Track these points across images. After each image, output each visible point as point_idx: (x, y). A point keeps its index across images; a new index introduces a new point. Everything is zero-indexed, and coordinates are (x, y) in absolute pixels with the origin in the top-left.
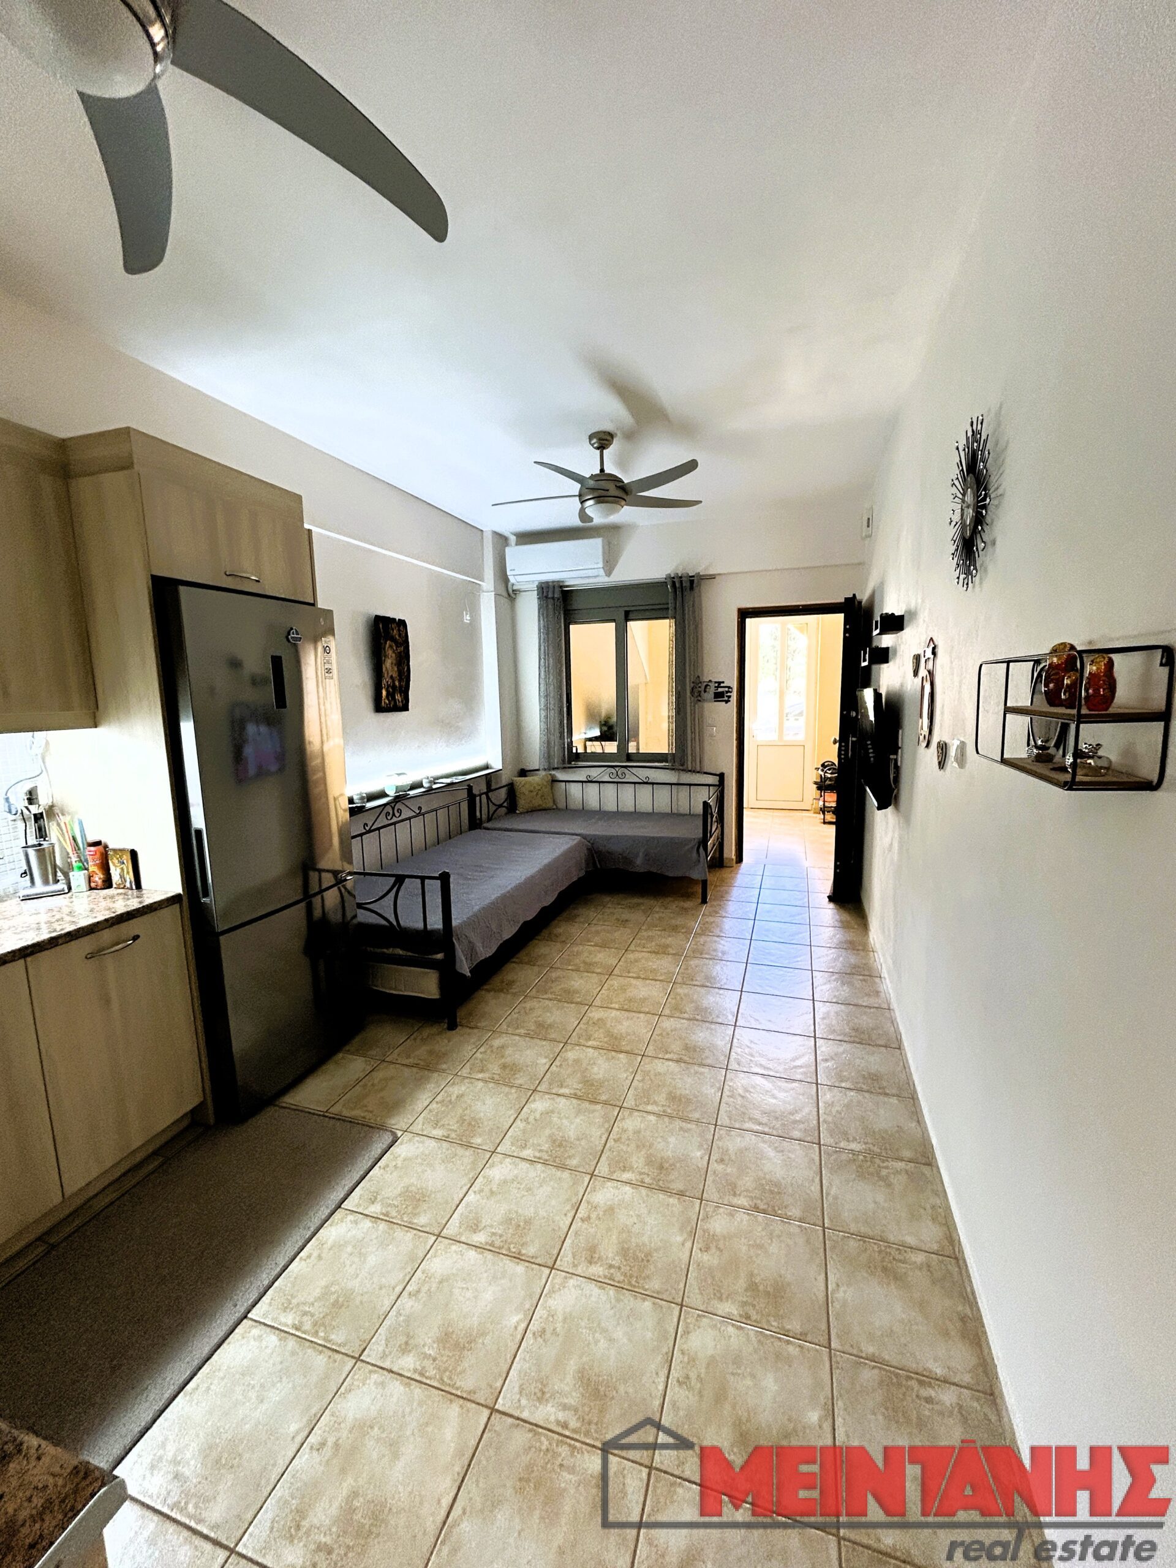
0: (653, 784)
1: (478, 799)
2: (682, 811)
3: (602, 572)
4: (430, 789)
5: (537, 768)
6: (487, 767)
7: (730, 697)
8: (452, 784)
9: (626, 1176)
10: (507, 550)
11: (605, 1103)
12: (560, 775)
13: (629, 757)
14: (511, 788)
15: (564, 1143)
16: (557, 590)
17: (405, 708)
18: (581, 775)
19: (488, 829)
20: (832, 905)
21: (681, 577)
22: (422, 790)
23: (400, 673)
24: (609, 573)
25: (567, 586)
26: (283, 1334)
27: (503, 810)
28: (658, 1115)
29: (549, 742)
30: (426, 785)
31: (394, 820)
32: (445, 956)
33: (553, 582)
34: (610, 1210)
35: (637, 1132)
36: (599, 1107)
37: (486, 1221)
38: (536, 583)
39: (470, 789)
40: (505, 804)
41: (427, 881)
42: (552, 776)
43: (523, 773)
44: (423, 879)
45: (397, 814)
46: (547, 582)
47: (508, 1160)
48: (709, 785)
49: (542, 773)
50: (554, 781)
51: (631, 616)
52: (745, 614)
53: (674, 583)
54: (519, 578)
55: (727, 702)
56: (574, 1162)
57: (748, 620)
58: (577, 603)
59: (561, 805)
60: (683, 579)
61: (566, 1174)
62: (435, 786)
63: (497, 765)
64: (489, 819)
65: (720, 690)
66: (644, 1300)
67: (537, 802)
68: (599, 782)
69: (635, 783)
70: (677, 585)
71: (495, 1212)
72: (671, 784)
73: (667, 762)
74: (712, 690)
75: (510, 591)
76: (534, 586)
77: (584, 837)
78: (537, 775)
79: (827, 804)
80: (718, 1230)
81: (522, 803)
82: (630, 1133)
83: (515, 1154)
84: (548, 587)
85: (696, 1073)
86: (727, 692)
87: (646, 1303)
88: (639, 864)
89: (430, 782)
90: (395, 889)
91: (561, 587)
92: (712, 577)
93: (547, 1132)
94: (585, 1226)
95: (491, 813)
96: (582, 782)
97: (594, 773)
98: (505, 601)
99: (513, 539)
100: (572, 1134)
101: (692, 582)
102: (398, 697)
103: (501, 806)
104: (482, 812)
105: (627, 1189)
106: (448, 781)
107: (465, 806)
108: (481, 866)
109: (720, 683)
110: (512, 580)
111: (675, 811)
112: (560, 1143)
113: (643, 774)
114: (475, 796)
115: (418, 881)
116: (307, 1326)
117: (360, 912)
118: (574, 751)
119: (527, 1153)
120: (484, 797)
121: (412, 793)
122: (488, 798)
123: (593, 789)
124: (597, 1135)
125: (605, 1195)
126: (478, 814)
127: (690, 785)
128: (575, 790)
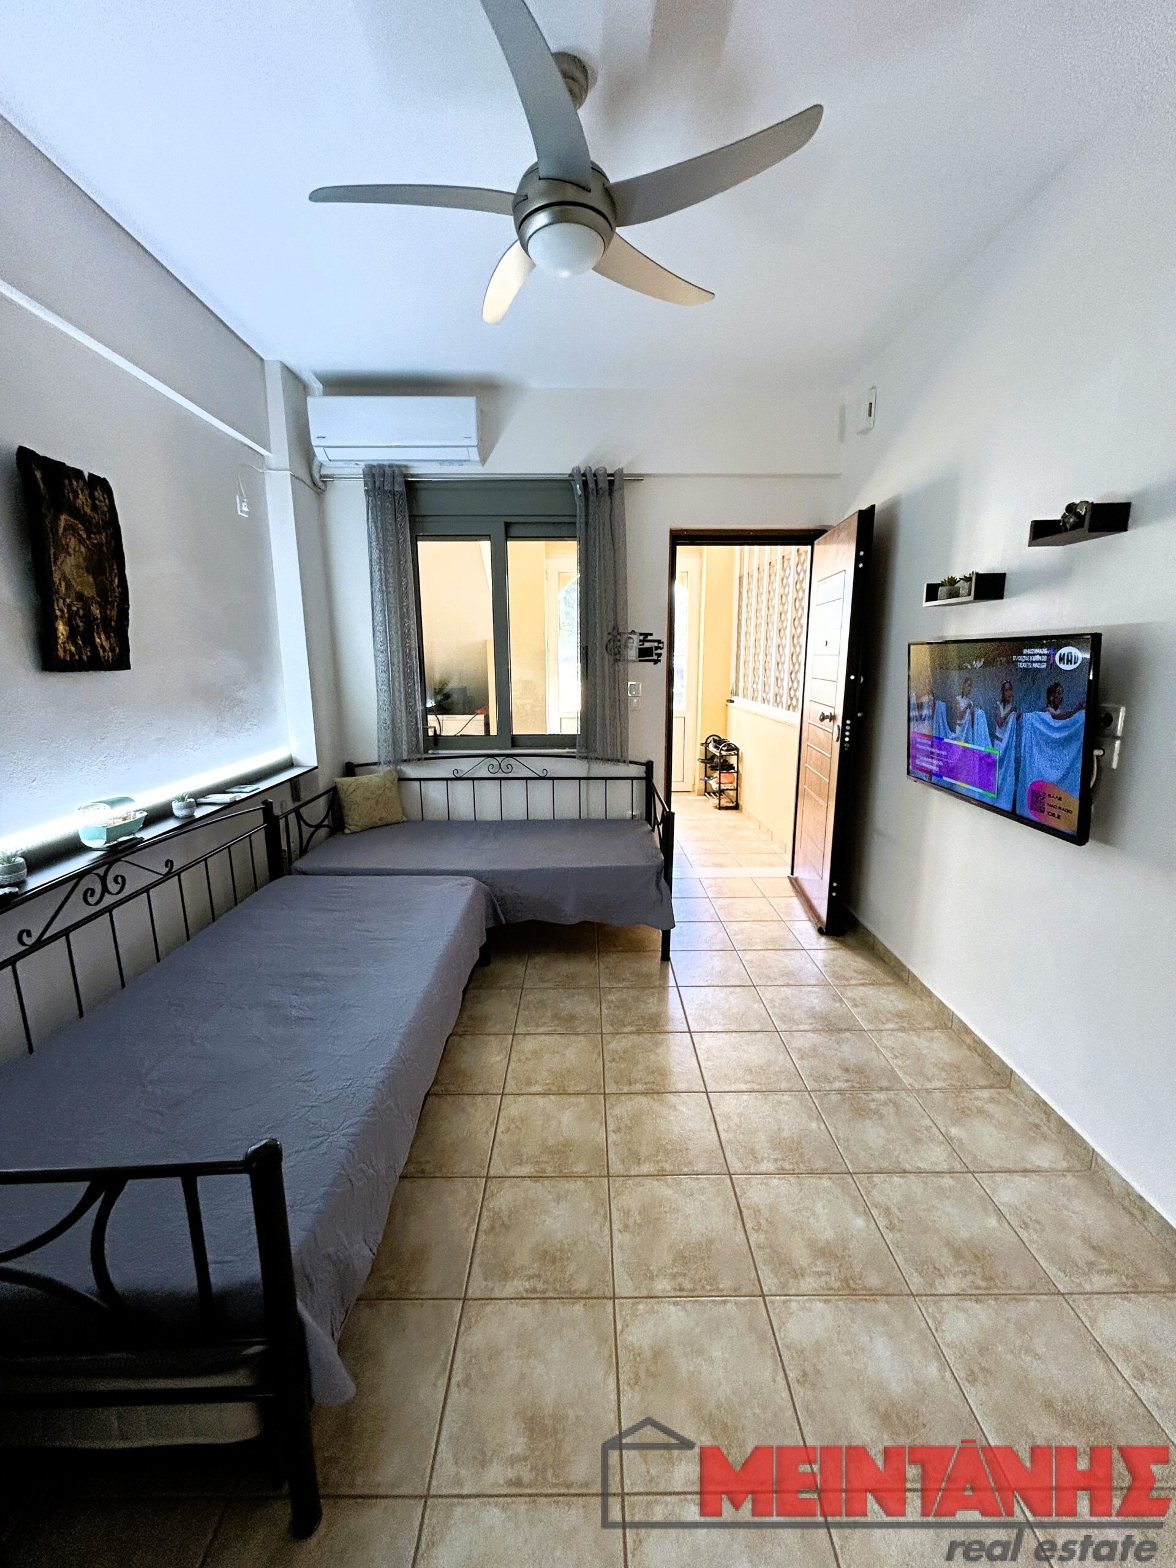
1: (282, 822)
2: (593, 816)
3: (474, 454)
4: (189, 822)
5: (375, 759)
6: (290, 764)
7: (659, 655)
8: (234, 803)
10: (310, 400)
12: (411, 771)
13: (515, 741)
14: (333, 794)
16: (400, 479)
17: (122, 662)
18: (443, 769)
21: (584, 475)
22: (171, 824)
24: (484, 460)
25: (413, 476)
27: (323, 832)
29: (393, 721)
30: (178, 810)
31: (108, 900)
33: (391, 466)
38: (362, 465)
39: (268, 808)
40: (326, 823)
41: (201, 1181)
42: (399, 772)
43: (350, 769)
44: (189, 1174)
45: (113, 887)
46: (381, 467)
49: (383, 769)
50: (403, 779)
51: (514, 531)
52: (680, 538)
53: (585, 484)
54: (333, 454)
55: (656, 662)
58: (427, 503)
59: (415, 814)
60: (600, 478)
62: (199, 813)
63: (309, 759)
64: (303, 851)
65: (647, 645)
67: (381, 814)
68: (473, 779)
70: (591, 485)
72: (580, 779)
73: (574, 747)
74: (635, 644)
75: (317, 476)
76: (359, 471)
77: (477, 875)
78: (372, 772)
79: (723, 787)
81: (355, 818)
84: (383, 475)
86: (657, 648)
89: (189, 806)
91: (405, 476)
92: (638, 478)
95: (306, 836)
96: (447, 779)
97: (465, 766)
98: (308, 493)
99: (317, 386)
101: (611, 483)
102: (100, 640)
103: (319, 826)
106: (226, 798)
107: (260, 839)
109: (646, 635)
110: (320, 455)
113: (538, 765)
114: (277, 818)
118: (431, 733)
120: (292, 817)
121: (148, 834)
122: (299, 817)
123: (462, 790)
126: (284, 847)
127: (606, 779)
128: (435, 793)
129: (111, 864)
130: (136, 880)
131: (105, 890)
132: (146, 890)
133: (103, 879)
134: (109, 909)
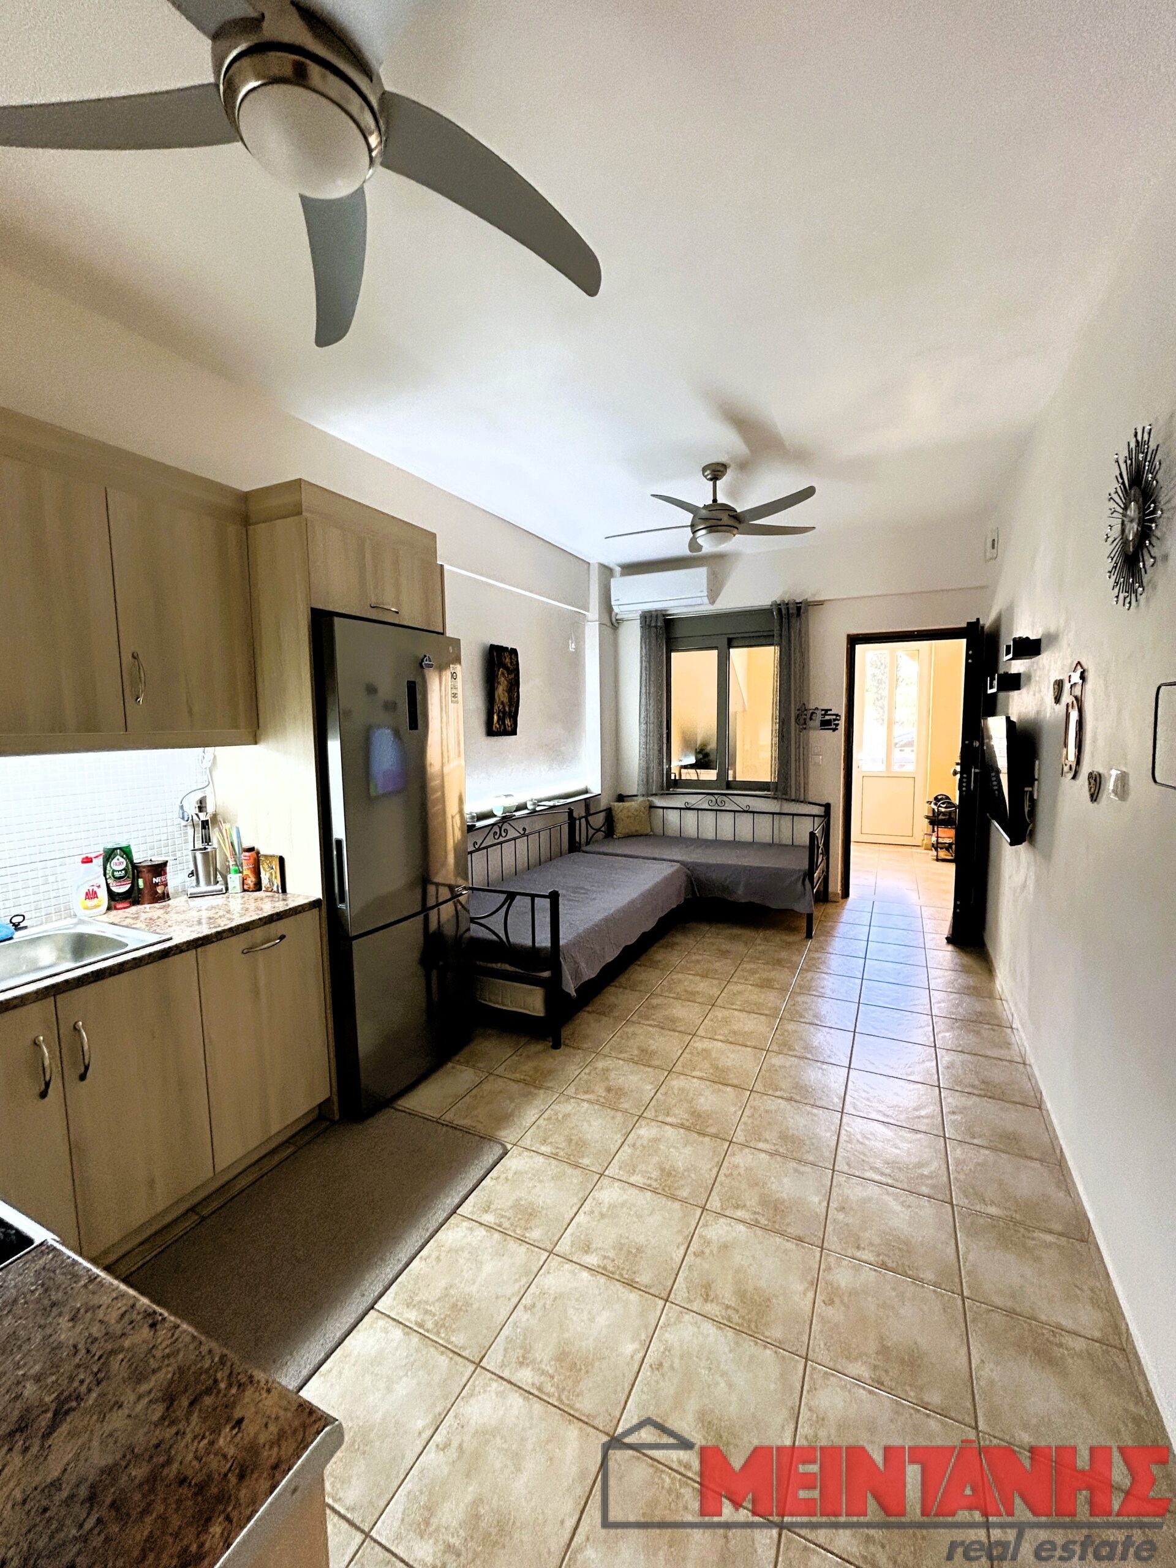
0: (754, 812)
1: (578, 822)
2: (784, 842)
3: (706, 600)
4: (535, 811)
5: (635, 793)
6: (586, 792)
7: (837, 725)
8: (554, 806)
9: (739, 1214)
10: (613, 581)
11: (715, 1136)
12: (658, 802)
13: (729, 785)
14: (609, 811)
15: (674, 1173)
16: (661, 619)
17: (514, 732)
18: (679, 802)
19: (586, 852)
20: (950, 948)
21: (787, 604)
22: (526, 811)
23: (510, 699)
24: (712, 601)
25: (670, 615)
26: (407, 1330)
27: (600, 835)
28: (771, 1154)
29: (648, 768)
30: (530, 807)
31: (501, 839)
32: (552, 973)
33: (656, 611)
34: (725, 1247)
35: (749, 1169)
36: (707, 1139)
37: (597, 1243)
38: (640, 612)
39: (571, 812)
40: (603, 829)
41: (537, 900)
42: (651, 802)
43: (621, 798)
44: (533, 897)
45: (504, 834)
46: (650, 612)
47: (617, 1184)
48: (814, 816)
49: (641, 799)
50: (652, 807)
51: (735, 643)
52: (854, 641)
53: (780, 610)
54: (623, 608)
55: (834, 730)
56: (684, 1193)
57: (857, 647)
58: (679, 632)
59: (658, 830)
60: (791, 606)
61: (677, 1205)
62: (538, 809)
63: (596, 789)
64: (588, 843)
65: (827, 718)
66: (765, 1347)
67: (634, 828)
68: (698, 810)
69: (735, 811)
70: (784, 612)
71: (606, 1237)
72: (773, 814)
73: (769, 791)
74: (818, 718)
75: (614, 620)
76: (637, 616)
77: (683, 863)
78: (633, 801)
79: (940, 840)
80: (843, 1284)
81: (620, 829)
82: (742, 1171)
83: (624, 1179)
84: (651, 616)
85: (808, 1113)
86: (835, 720)
87: (768, 1352)
88: (741, 895)
89: (534, 804)
90: (506, 906)
91: (664, 615)
92: (821, 603)
93: (655, 1160)
94: (698, 1260)
95: (590, 836)
96: (681, 809)
97: (693, 800)
98: (608, 631)
99: (618, 570)
100: (680, 1165)
101: (799, 609)
102: (507, 722)
103: (598, 830)
104: (581, 835)
105: (741, 1228)
106: (551, 803)
107: (565, 828)
108: (583, 888)
109: (827, 711)
110: (616, 609)
111: (776, 841)
112: (667, 1171)
113: (745, 802)
114: (575, 819)
115: (528, 900)
116: (430, 1325)
117: (473, 926)
118: (673, 777)
119: (635, 1179)
120: (583, 820)
121: (518, 814)
122: (587, 822)
123: (690, 817)
124: (706, 1168)
125: (718, 1231)
126: (577, 839)
127: (793, 815)
128: (673, 817)
129: (504, 822)
130: (512, 834)
131: (501, 835)
132: (515, 839)
133: (500, 829)
134: (501, 843)
